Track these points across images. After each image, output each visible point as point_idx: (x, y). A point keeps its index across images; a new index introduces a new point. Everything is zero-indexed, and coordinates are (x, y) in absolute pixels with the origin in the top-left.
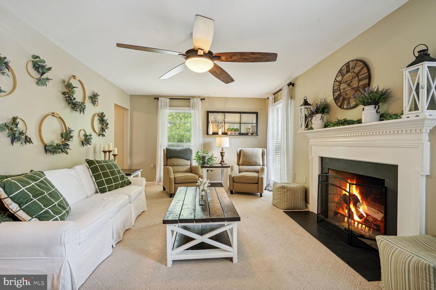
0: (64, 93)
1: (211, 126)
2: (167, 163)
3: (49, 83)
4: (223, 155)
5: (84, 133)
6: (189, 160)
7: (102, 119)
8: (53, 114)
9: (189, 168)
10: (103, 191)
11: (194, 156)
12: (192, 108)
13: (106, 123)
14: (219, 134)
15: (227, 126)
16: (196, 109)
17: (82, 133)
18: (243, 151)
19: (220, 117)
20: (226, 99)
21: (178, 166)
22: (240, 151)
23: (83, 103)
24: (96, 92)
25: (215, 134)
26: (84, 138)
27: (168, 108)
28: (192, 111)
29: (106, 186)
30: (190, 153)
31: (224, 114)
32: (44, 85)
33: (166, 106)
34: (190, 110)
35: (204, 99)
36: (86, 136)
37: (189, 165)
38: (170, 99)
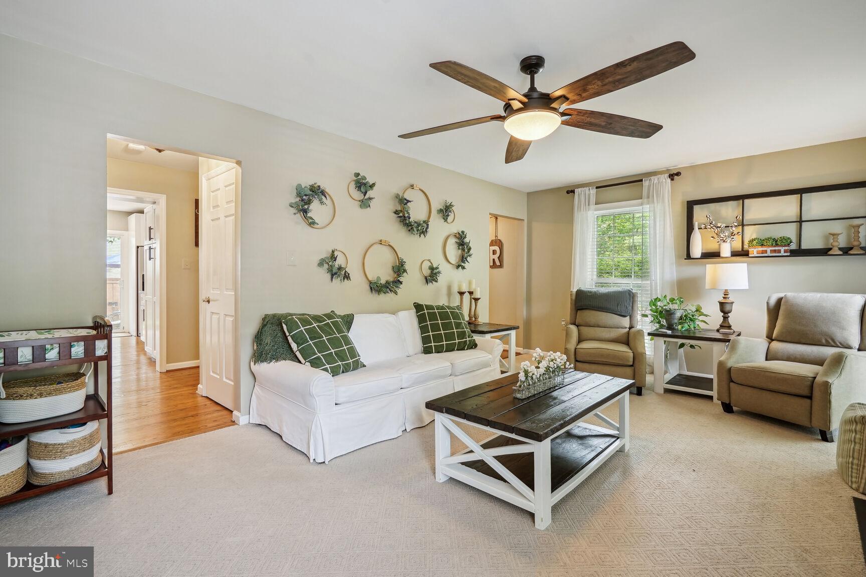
0: (396, 212)
1: (697, 237)
2: (576, 319)
3: (372, 203)
4: (727, 308)
5: (430, 264)
6: (625, 316)
7: (462, 242)
8: (381, 242)
9: (625, 333)
10: (427, 351)
11: (642, 306)
12: (646, 200)
13: (468, 247)
14: (722, 255)
15: (751, 233)
16: (657, 200)
17: (426, 265)
18: (787, 301)
19: (729, 211)
20: (750, 161)
21: (599, 326)
22: (779, 301)
23: (426, 222)
24: (449, 201)
25: (712, 255)
26: (429, 271)
27: (593, 207)
28: (647, 207)
29: (433, 344)
30: (628, 301)
31: (741, 201)
32: (367, 207)
33: (589, 205)
34: (642, 204)
35: (678, 174)
36: (432, 269)
37: (626, 328)
38: (597, 188)
